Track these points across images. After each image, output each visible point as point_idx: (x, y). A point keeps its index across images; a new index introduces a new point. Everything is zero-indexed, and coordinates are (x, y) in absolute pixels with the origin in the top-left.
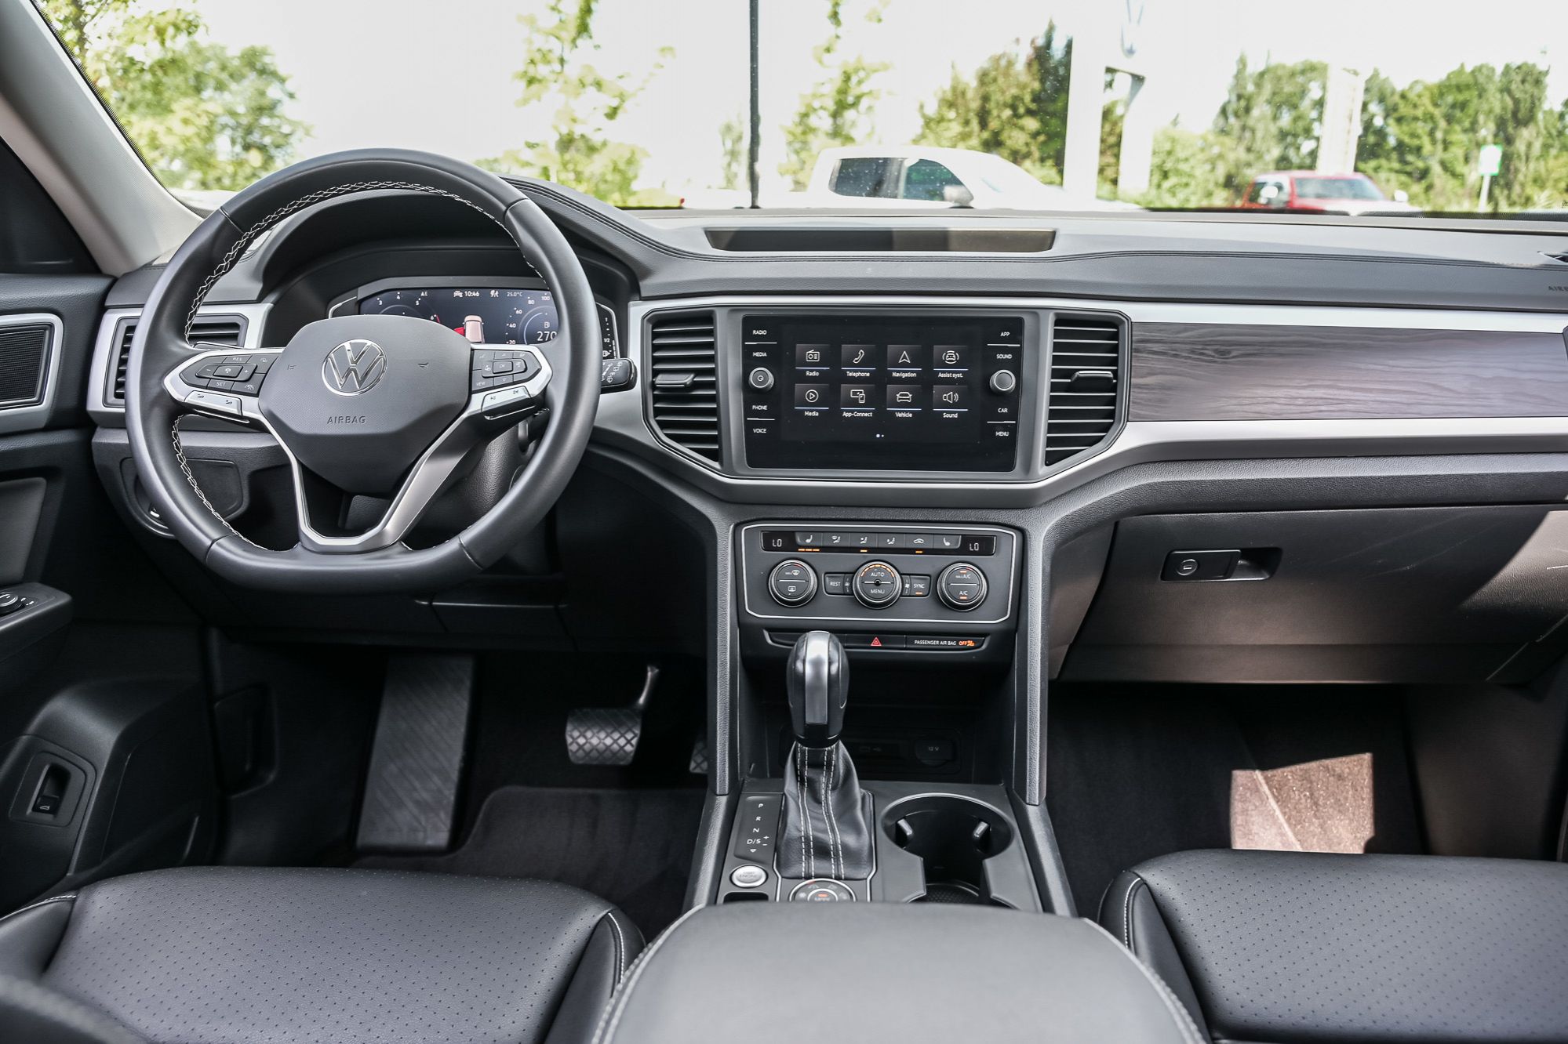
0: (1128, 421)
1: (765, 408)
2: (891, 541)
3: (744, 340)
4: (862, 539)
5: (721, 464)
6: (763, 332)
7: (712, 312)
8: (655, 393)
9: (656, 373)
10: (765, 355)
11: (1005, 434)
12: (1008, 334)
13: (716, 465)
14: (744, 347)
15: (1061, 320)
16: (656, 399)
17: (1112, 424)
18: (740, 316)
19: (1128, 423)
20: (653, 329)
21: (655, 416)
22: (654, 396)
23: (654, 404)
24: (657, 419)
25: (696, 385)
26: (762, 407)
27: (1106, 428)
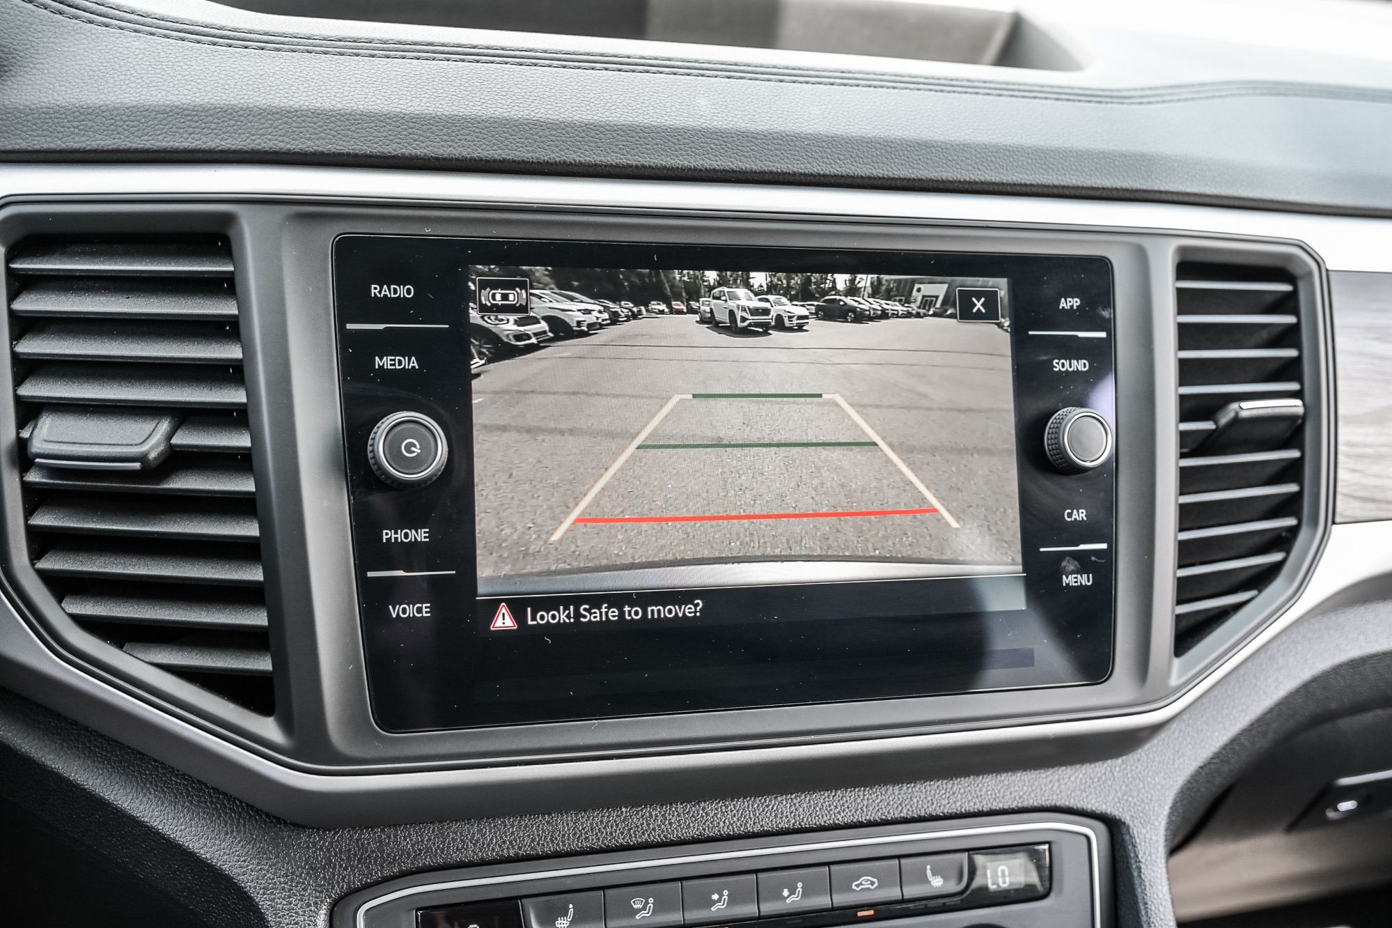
0: (1334, 523)
1: (421, 535)
2: (792, 892)
3: (342, 319)
4: (715, 897)
5: (287, 725)
6: (403, 291)
7: (229, 219)
8: (33, 477)
9: (28, 411)
10: (414, 363)
11: (1085, 580)
12: (1075, 302)
13: (268, 728)
14: (346, 341)
15: (1188, 267)
16: (34, 498)
17: (1294, 531)
18: (327, 236)
19: (1334, 526)
20: (9, 258)
21: (35, 555)
22: (27, 488)
23: (29, 513)
24: (43, 564)
25: (178, 459)
26: (412, 534)
27: (1283, 541)
